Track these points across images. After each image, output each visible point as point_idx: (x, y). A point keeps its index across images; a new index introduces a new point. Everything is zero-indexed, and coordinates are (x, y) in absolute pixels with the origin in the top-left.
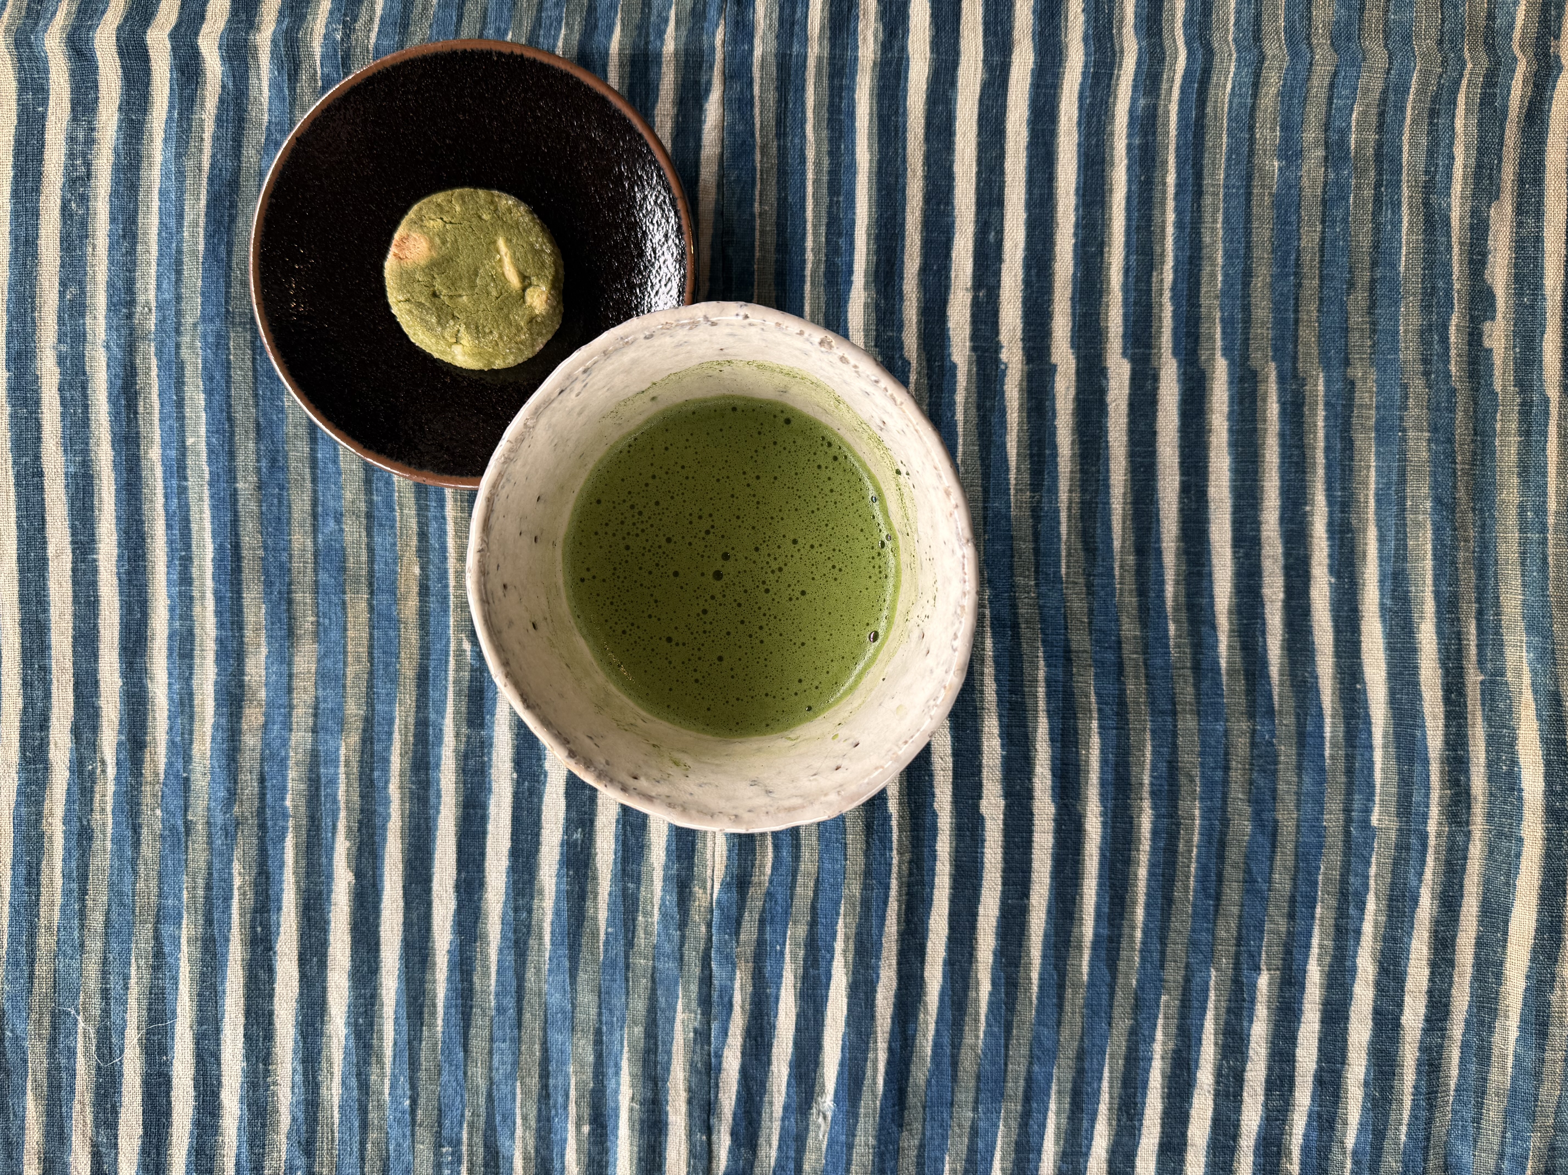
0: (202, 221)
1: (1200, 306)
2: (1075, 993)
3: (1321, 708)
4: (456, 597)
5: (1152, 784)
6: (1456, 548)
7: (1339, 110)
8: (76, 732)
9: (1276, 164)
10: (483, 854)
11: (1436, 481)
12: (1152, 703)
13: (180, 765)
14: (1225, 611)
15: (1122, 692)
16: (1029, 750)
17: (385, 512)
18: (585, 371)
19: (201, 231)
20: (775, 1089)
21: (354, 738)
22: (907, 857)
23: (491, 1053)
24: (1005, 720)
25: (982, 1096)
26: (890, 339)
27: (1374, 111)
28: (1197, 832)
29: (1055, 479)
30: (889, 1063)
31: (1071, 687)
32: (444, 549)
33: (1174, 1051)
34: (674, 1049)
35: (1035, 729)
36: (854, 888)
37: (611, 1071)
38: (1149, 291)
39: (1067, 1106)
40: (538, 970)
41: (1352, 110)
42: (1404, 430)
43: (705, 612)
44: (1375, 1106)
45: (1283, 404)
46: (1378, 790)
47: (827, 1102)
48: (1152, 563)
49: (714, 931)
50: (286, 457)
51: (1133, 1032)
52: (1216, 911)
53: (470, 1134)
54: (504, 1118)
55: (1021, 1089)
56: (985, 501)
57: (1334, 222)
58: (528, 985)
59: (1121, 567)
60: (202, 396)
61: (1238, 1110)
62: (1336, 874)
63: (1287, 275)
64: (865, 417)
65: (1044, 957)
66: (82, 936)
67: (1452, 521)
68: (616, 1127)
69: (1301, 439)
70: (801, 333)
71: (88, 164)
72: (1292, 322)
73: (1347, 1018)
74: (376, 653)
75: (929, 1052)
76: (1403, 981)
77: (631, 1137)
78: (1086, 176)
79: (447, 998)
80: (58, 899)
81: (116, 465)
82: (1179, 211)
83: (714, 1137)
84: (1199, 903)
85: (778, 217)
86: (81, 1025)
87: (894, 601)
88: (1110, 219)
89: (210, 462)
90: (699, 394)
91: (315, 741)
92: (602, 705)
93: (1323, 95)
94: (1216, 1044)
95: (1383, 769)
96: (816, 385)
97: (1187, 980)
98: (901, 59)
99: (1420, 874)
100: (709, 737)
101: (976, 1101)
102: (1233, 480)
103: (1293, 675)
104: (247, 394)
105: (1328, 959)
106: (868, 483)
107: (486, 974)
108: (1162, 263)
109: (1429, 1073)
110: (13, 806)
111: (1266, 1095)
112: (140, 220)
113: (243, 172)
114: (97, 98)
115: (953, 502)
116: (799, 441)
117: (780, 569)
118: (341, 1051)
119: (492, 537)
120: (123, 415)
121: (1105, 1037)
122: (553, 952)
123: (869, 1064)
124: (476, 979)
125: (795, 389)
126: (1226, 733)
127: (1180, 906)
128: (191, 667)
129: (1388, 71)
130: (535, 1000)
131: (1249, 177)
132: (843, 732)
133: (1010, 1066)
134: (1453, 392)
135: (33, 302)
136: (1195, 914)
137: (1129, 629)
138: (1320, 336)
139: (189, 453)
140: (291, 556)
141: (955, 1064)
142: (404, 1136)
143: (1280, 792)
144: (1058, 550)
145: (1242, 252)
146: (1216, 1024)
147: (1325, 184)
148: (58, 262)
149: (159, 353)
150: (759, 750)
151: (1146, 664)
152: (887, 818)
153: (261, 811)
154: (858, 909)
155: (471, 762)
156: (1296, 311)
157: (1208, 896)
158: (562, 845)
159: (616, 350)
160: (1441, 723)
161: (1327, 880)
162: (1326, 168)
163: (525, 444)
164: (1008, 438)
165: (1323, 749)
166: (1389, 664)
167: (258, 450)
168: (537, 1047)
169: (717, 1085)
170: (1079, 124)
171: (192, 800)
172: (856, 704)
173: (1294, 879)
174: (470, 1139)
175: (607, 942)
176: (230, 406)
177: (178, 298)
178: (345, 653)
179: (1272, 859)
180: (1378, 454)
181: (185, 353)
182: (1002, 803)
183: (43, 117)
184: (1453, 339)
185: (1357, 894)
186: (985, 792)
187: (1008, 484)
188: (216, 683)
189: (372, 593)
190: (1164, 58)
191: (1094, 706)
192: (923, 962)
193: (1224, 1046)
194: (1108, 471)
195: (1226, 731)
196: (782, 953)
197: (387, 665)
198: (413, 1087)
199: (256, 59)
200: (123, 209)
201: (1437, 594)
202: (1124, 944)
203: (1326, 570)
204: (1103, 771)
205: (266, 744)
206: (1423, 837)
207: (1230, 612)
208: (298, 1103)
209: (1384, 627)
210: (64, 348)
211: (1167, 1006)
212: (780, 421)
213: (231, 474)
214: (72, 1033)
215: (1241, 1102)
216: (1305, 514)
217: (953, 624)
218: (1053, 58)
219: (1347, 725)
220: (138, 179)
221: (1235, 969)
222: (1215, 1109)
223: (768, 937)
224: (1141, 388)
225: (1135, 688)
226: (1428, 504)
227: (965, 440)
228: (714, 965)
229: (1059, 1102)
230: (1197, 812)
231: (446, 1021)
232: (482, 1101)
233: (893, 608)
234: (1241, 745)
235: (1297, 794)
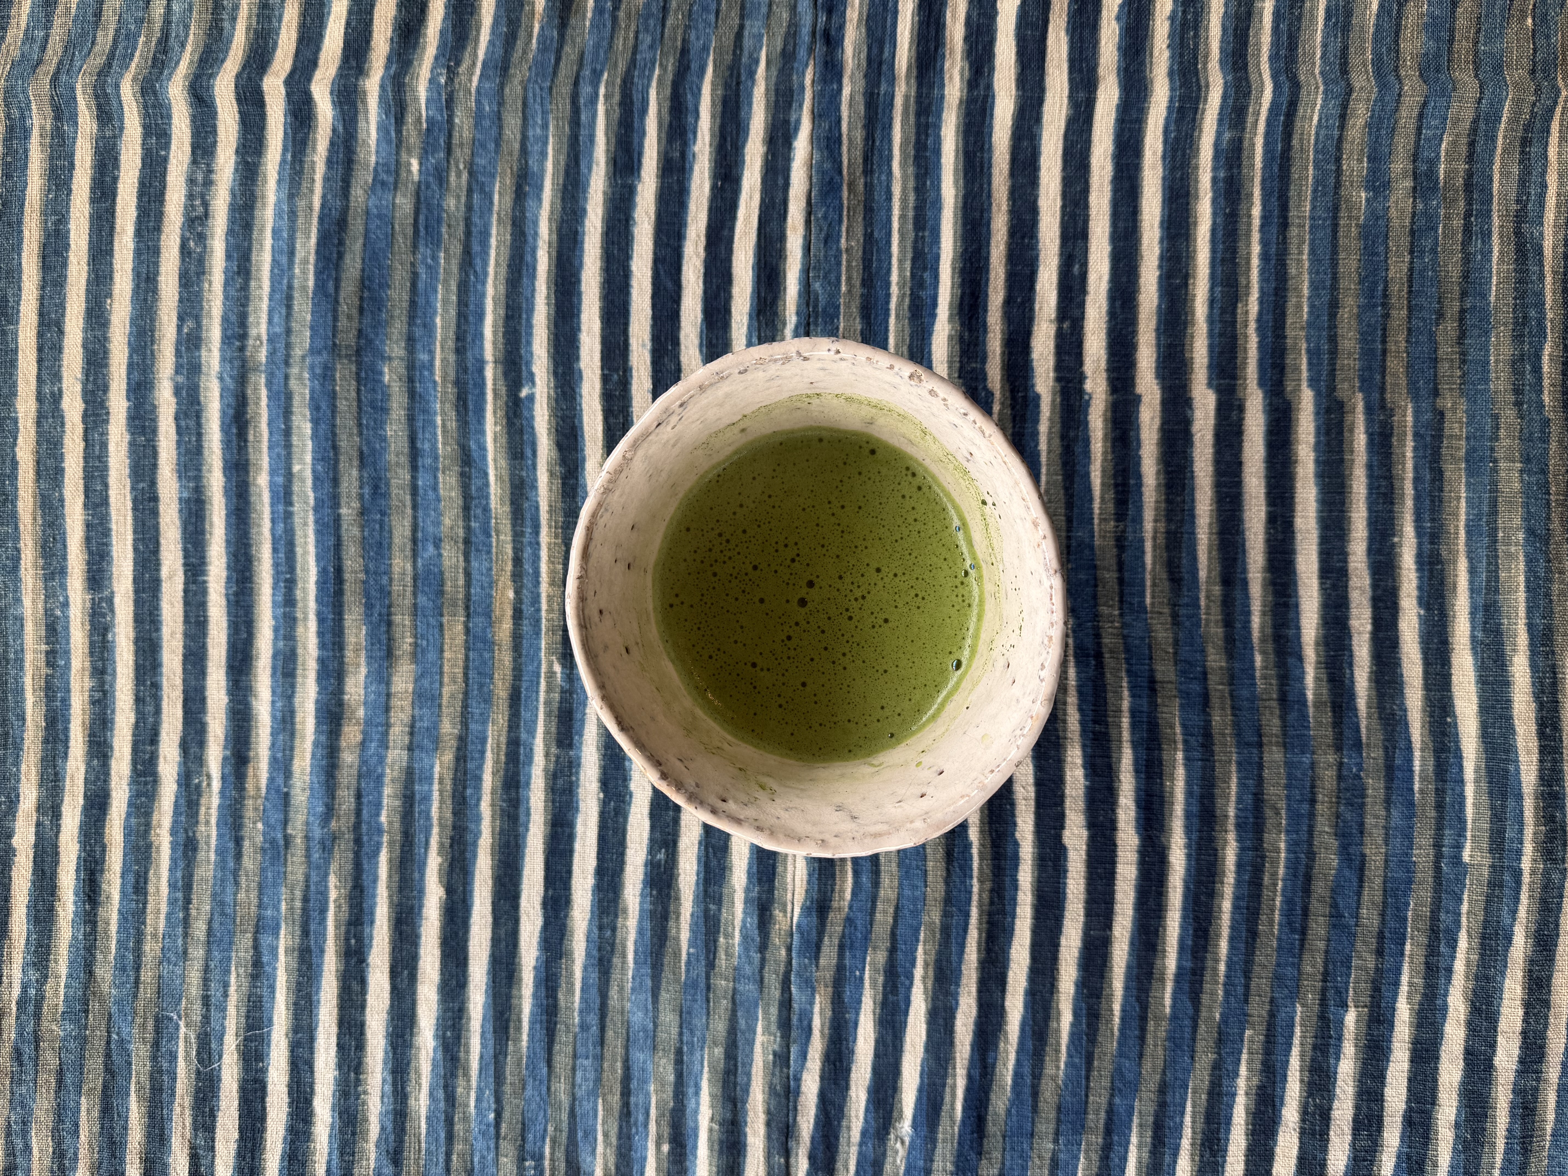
0: (312, 259)
1: (1285, 337)
2: (1157, 1025)
3: (1410, 742)
4: (548, 620)
5: (1237, 817)
6: (1549, 580)
7: (1428, 140)
8: (184, 746)
9: (1363, 195)
10: (569, 872)
11: (1528, 512)
12: (1238, 734)
13: (280, 781)
14: (1312, 642)
15: (1208, 723)
16: (1112, 781)
17: (482, 538)
18: (681, 405)
19: (311, 268)
20: (853, 1113)
21: (448, 757)
22: (988, 885)
23: (574, 1069)
24: (1089, 750)
25: (1063, 1127)
26: (974, 370)
27: (1464, 140)
28: (1282, 865)
29: (1140, 509)
30: (968, 1090)
31: (1156, 718)
32: (537, 573)
33: (1259, 1088)
34: (754, 1071)
35: (1119, 761)
36: (934, 915)
37: (691, 1091)
38: (1234, 323)
39: (1149, 1140)
40: (621, 989)
41: (1441, 140)
42: (1495, 461)
43: (789, 638)
44: (1466, 1149)
45: (1370, 435)
46: (1469, 826)
47: (905, 1127)
48: (1238, 594)
49: (794, 955)
50: (388, 485)
51: (1216, 1067)
52: (1302, 946)
53: (553, 1148)
54: (586, 1134)
55: (1102, 1122)
56: (1069, 530)
57: (1422, 252)
58: (611, 1003)
59: (1208, 597)
60: (309, 425)
61: (1324, 1149)
62: (1426, 911)
63: (1375, 306)
64: (951, 448)
65: (1127, 988)
66: (185, 943)
67: (1546, 552)
68: (695, 1147)
69: (1389, 470)
70: (892, 367)
71: (206, 205)
72: (1379, 352)
73: (1438, 1058)
74: (472, 674)
75: (1010, 1082)
76: (1496, 1021)
77: (711, 1156)
78: (1170, 209)
79: (532, 1014)
80: (164, 908)
81: (227, 491)
82: (1264, 243)
83: (792, 1160)
84: (1284, 937)
85: (864, 252)
86: (183, 1030)
87: (978, 630)
88: (1195, 251)
89: (315, 488)
90: (787, 426)
91: (411, 759)
92: (690, 728)
93: (1412, 126)
94: (1302, 1081)
95: (1474, 804)
96: (903, 417)
97: (1272, 1015)
98: (986, 97)
99: (1514, 912)
100: (792, 762)
101: (1057, 1133)
102: (1320, 511)
103: (1381, 708)
104: (351, 423)
105: (1418, 998)
106: (952, 512)
107: (571, 991)
108: (1248, 295)
109: (1523, 1117)
110: (123, 816)
111: (1354, 1135)
112: (254, 258)
113: (351, 212)
114: (216, 142)
115: (1041, 533)
116: (884, 471)
117: (863, 597)
118: (429, 1063)
119: (590, 564)
120: (234, 443)
121: (1188, 1071)
122: (637, 969)
123: (948, 1090)
124: (561, 996)
125: (881, 421)
126: (1313, 765)
127: (1265, 940)
128: (293, 686)
129: (1479, 101)
130: (618, 1018)
131: (1336, 209)
132: (927, 759)
133: (1091, 1098)
134: (1547, 422)
135: (153, 336)
136: (1280, 948)
137: (1215, 660)
138: (1409, 366)
139: (295, 480)
140: (391, 580)
141: (1035, 1094)
142: (488, 1148)
143: (1367, 826)
144: (1143, 580)
145: (1328, 283)
146: (1302, 1060)
147: (1414, 215)
148: (177, 298)
149: (269, 384)
150: (842, 776)
151: (1232, 696)
152: (968, 846)
153: (357, 826)
154: (938, 936)
155: (560, 782)
156: (1384, 342)
157: (1293, 931)
158: (646, 865)
159: (711, 385)
160: (1535, 757)
161: (1417, 917)
162: (1415, 198)
163: (623, 475)
164: (1092, 467)
165: (1412, 783)
166: (1480, 697)
167: (361, 478)
168: (619, 1064)
169: (795, 1109)
170: (1164, 157)
171: (292, 815)
172: (939, 731)
173: (1383, 915)
174: (552, 1154)
175: (688, 963)
176: (334, 434)
177: (288, 331)
178: (441, 673)
179: (1359, 894)
180: (1468, 485)
181: (293, 384)
182: (1085, 833)
183: (166, 160)
184: (1546, 368)
185: (1448, 931)
186: (1068, 822)
187: (1092, 513)
188: (317, 702)
189: (468, 616)
190: (1250, 92)
191: (1179, 737)
192: (1003, 991)
193: (1309, 1083)
194: (1193, 501)
195: (1313, 763)
196: (862, 979)
197: (481, 686)
198: (498, 1100)
199: (365, 103)
200: (238, 247)
201: (1530, 627)
202: (1207, 977)
203: (1415, 602)
204: (1188, 803)
205: (363, 762)
206: (1517, 874)
207: (1317, 644)
208: (387, 1112)
209: (1476, 659)
210: (180, 379)
211: (1251, 1041)
212: (866, 452)
213: (335, 501)
214: (174, 1037)
215: (1328, 1140)
216: (1393, 546)
217: (1040, 654)
218: (1139, 93)
219: (1437, 759)
220: (253, 218)
221: (1321, 1005)
222: (1300, 1148)
223: (847, 962)
224: (1227, 418)
225: (1221, 719)
226: (1521, 536)
227: (1048, 470)
228: (793, 989)
229: (1141, 1135)
230: (1282, 845)
231: (531, 1036)
232: (565, 1116)
233: (976, 637)
234: (1328, 778)
235: (1386, 828)
